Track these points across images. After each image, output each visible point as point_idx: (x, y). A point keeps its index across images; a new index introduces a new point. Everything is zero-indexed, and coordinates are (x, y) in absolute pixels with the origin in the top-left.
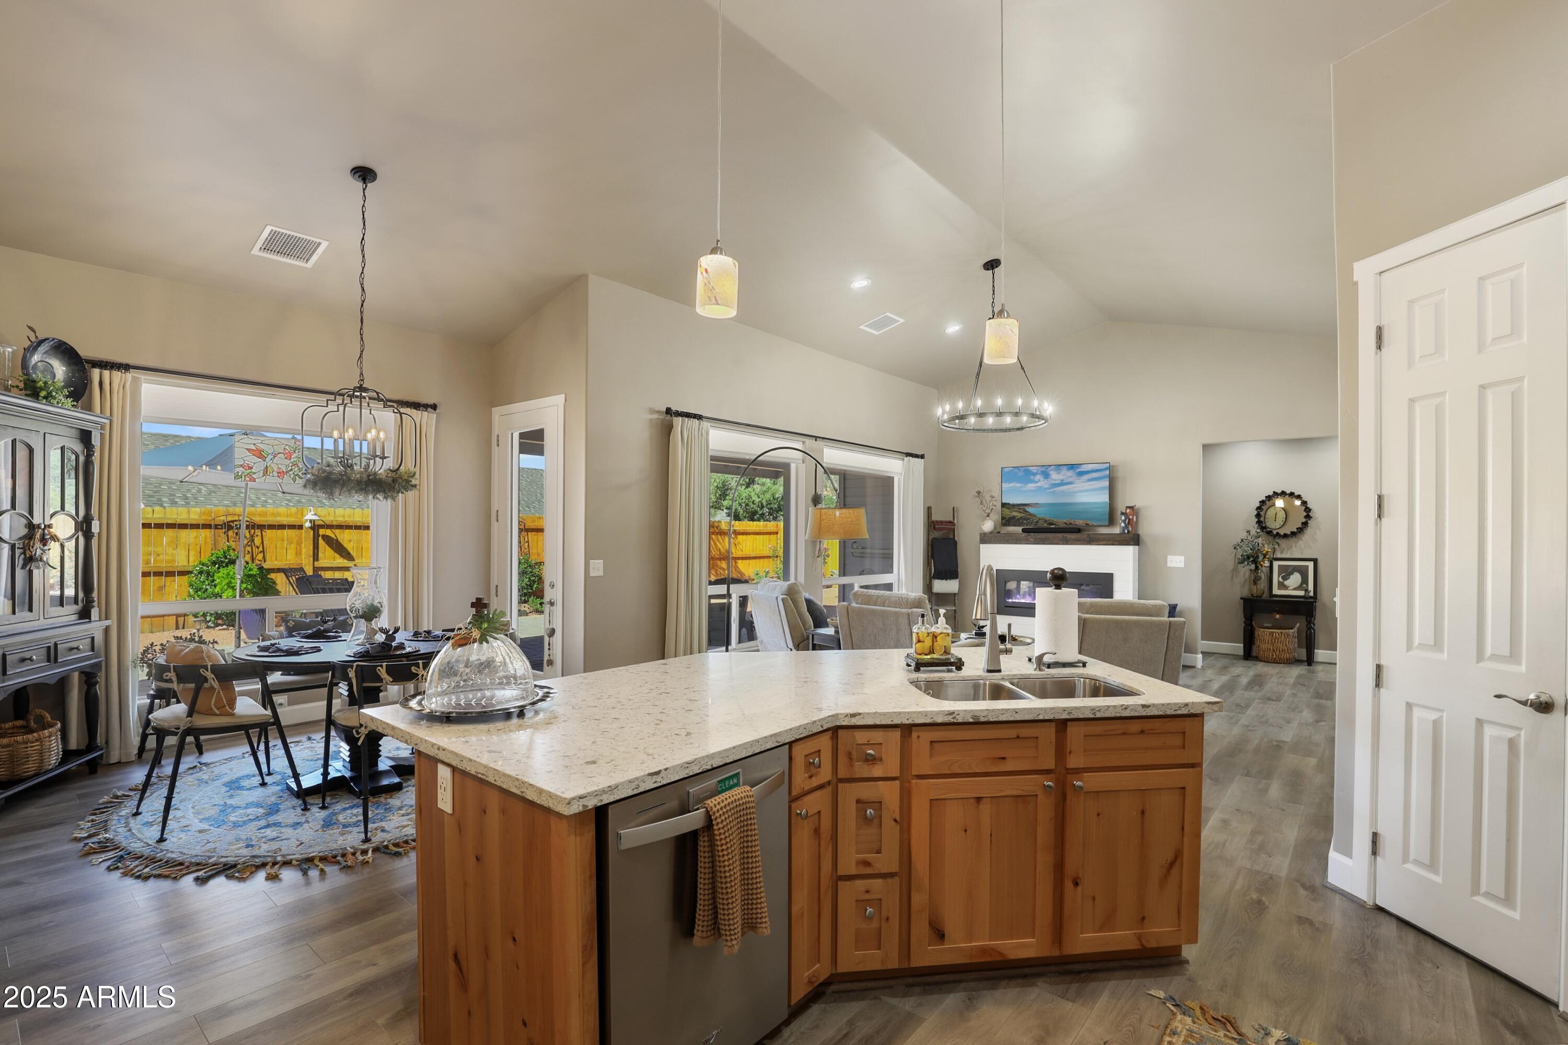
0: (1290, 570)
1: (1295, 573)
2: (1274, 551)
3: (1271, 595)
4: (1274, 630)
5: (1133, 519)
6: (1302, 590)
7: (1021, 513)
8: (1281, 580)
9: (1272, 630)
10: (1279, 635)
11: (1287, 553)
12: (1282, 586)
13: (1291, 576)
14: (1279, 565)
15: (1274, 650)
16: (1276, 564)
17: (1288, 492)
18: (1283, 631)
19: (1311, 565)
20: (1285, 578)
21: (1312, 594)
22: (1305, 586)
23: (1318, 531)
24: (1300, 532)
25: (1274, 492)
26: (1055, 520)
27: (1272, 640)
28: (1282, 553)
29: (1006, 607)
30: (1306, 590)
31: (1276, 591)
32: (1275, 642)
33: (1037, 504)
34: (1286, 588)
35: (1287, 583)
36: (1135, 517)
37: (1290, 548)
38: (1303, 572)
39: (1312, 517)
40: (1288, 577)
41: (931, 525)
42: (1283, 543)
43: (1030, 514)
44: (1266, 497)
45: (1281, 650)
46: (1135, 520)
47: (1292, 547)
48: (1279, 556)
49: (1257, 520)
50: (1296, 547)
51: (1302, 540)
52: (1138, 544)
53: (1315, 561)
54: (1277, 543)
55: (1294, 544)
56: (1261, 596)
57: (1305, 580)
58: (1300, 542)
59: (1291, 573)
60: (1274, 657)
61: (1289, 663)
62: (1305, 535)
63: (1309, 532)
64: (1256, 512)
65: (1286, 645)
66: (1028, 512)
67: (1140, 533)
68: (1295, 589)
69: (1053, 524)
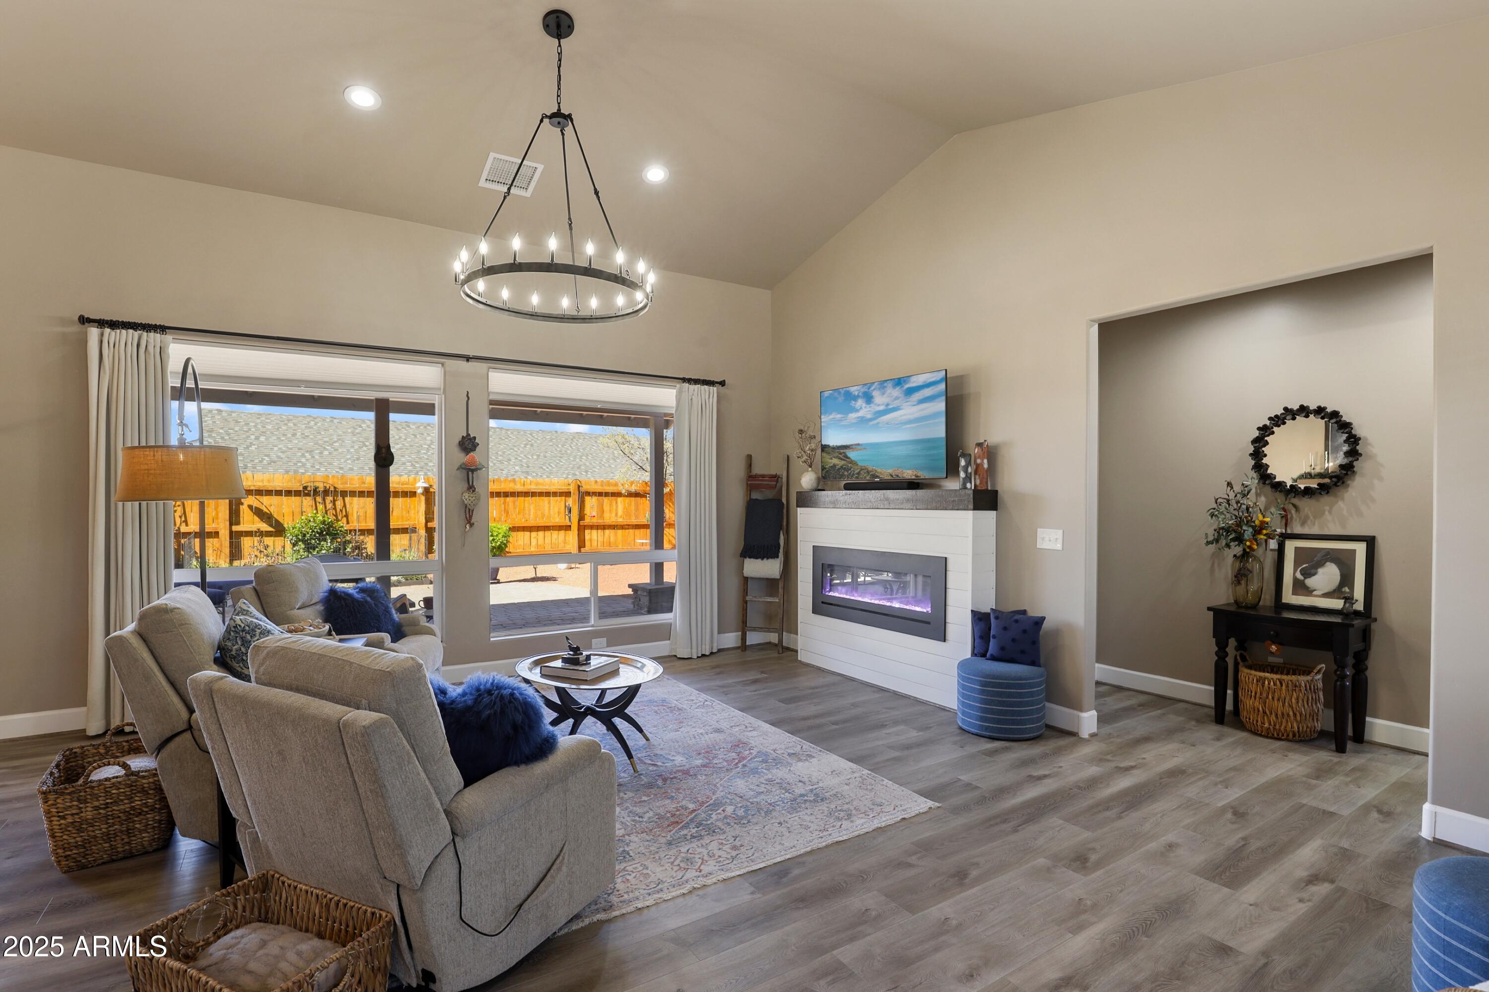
0: (1318, 557)
1: (1328, 564)
2: (1286, 520)
3: (1279, 605)
4: (1267, 675)
5: (982, 464)
6: (1339, 598)
7: (841, 459)
8: (1299, 576)
9: (1262, 674)
10: (1275, 684)
11: (1314, 524)
12: (1300, 587)
13: (1320, 571)
14: (1296, 548)
15: (1264, 712)
16: (1291, 546)
17: (1313, 407)
18: (1284, 677)
19: (1360, 549)
20: (1307, 574)
21: (1359, 606)
22: (1347, 589)
23: (1376, 482)
24: (1336, 485)
25: (1286, 409)
26: (879, 470)
27: (1261, 694)
28: (1303, 523)
29: (823, 602)
30: (1349, 599)
31: (1289, 597)
32: (1267, 697)
33: (858, 445)
34: (1308, 592)
35: (1310, 582)
36: (985, 461)
37: (1319, 515)
38: (1345, 562)
39: (1361, 455)
40: (1313, 571)
41: (753, 481)
42: (1306, 505)
43: (852, 462)
44: (1270, 419)
45: (1280, 713)
46: (986, 466)
47: (1322, 513)
48: (1298, 529)
49: (1253, 462)
50: (1330, 512)
51: (1343, 499)
52: (996, 510)
53: (1371, 542)
54: (1294, 506)
55: (1327, 508)
56: (1255, 607)
57: (1347, 579)
58: (1340, 503)
59: (1320, 564)
60: (1266, 725)
61: (1301, 741)
62: (1350, 489)
63: (1356, 485)
64: (1251, 449)
65: (1291, 706)
66: (848, 458)
67: (999, 488)
68: (1327, 595)
69: (877, 477)
